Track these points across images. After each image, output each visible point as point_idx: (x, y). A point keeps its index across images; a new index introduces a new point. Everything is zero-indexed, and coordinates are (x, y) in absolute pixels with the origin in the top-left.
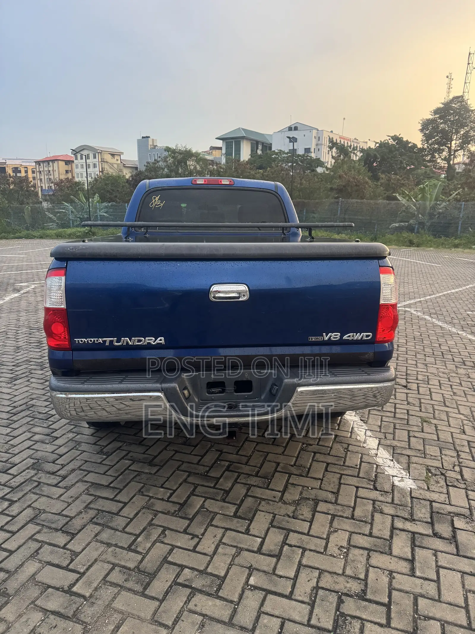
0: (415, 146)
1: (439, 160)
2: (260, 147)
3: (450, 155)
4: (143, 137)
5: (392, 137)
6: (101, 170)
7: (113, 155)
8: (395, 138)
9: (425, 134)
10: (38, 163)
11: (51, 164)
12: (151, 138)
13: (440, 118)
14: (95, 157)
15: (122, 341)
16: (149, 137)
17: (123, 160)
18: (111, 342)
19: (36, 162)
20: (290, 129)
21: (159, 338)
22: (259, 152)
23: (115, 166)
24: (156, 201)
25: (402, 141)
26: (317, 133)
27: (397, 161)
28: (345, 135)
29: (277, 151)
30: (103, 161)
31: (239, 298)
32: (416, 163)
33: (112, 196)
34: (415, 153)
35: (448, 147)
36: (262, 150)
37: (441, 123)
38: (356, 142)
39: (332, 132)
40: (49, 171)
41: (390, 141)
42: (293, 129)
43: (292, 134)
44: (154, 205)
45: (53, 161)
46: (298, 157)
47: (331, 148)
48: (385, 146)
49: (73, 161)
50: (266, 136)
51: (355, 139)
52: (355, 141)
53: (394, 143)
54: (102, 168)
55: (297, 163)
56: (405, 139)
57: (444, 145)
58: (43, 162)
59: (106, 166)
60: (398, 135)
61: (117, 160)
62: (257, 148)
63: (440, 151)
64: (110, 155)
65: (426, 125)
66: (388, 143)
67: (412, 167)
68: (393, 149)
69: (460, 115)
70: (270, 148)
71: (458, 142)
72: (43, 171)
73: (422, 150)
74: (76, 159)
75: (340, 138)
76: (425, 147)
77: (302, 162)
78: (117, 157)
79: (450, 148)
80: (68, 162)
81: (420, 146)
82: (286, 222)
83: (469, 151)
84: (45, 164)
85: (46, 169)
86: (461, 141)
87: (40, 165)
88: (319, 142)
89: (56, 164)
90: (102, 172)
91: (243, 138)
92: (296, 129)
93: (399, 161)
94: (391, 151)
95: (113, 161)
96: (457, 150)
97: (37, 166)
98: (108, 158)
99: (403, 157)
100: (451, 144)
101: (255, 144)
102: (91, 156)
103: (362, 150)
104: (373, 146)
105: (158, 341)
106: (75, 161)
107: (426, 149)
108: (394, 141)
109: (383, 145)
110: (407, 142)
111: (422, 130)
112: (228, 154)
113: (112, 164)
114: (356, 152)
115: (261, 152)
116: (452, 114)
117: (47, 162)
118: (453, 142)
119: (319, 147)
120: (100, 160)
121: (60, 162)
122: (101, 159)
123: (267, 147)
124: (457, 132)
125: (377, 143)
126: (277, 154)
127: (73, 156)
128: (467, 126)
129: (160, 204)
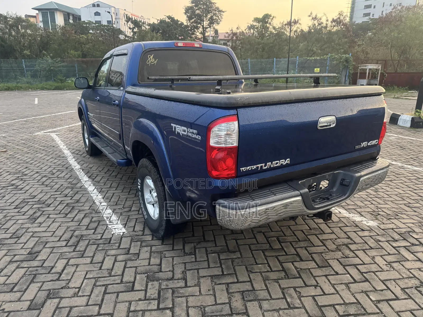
0: (182, 24)
1: (198, 34)
2: (71, 17)
3: (204, 31)
5: (167, 17)
8: (169, 17)
9: (188, 16)
13: (196, 6)
15: (267, 165)
18: (262, 166)
20: (94, 5)
21: (287, 160)
22: (71, 21)
24: (151, 59)
25: (174, 19)
26: (115, 10)
27: (173, 33)
28: (134, 13)
29: (86, 21)
31: (330, 125)
32: (185, 35)
34: (183, 28)
35: (202, 25)
36: (73, 20)
37: (197, 10)
38: (143, 19)
39: (125, 10)
41: (166, 19)
42: (96, 5)
43: (97, 9)
44: (150, 62)
46: (104, 27)
47: (127, 22)
48: (164, 23)
50: (75, 9)
51: (142, 16)
52: (142, 17)
53: (169, 21)
55: (104, 32)
56: (176, 19)
57: (200, 23)
60: (171, 15)
62: (69, 18)
63: (197, 28)
65: (187, 10)
66: (165, 20)
67: (183, 37)
68: (169, 25)
69: (207, 5)
70: (80, 19)
71: (207, 23)
73: (187, 26)
75: (131, 15)
76: (189, 24)
77: (108, 31)
79: (203, 26)
81: (185, 24)
82: (236, 75)
83: (214, 28)
86: (209, 22)
88: (117, 17)
91: (57, 10)
92: (98, 6)
93: (174, 33)
94: (168, 26)
96: (207, 28)
99: (176, 31)
100: (203, 23)
101: (67, 15)
103: (149, 25)
104: (156, 22)
105: (286, 162)
107: (189, 26)
108: (169, 19)
109: (162, 22)
110: (178, 21)
111: (185, 13)
112: (45, 21)
114: (145, 25)
115: (72, 22)
116: (202, 4)
118: (204, 23)
119: (118, 20)
123: (77, 18)
124: (206, 16)
125: (158, 20)
126: (87, 23)
128: (211, 12)
129: (154, 62)
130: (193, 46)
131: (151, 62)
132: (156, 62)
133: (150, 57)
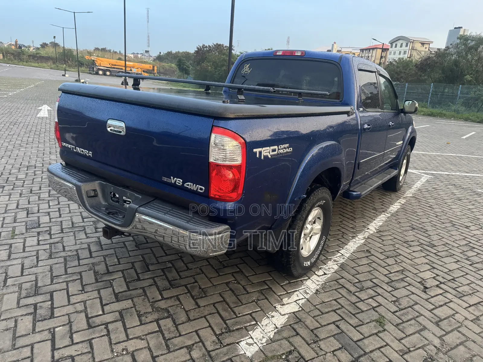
4: (455, 28)
6: (409, 56)
7: (423, 44)
10: (362, 50)
11: (371, 51)
12: (463, 28)
14: (407, 46)
16: (461, 28)
17: (431, 48)
19: (361, 50)
23: (423, 53)
24: (246, 68)
30: (413, 49)
33: (399, 77)
40: (369, 57)
44: (244, 71)
45: (373, 49)
49: (388, 49)
54: (410, 55)
58: (366, 49)
59: (414, 53)
61: (426, 48)
64: (420, 44)
72: (364, 56)
74: (392, 47)
78: (426, 46)
80: (384, 50)
84: (367, 52)
85: (367, 55)
87: (363, 52)
89: (375, 51)
90: (410, 57)
95: (423, 49)
97: (361, 52)
98: (418, 46)
102: (404, 44)
106: (390, 49)
113: (420, 52)
117: (369, 49)
120: (410, 48)
121: (378, 49)
122: (412, 47)
127: (389, 45)
129: (248, 71)
130: (294, 54)
131: (246, 71)
132: (249, 71)
133: (246, 66)
